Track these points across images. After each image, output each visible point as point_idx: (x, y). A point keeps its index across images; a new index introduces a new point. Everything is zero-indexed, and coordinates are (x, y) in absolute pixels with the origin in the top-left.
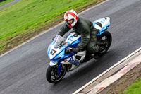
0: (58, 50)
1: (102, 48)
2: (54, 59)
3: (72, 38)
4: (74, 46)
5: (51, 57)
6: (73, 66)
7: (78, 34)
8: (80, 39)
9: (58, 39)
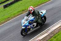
0: (26, 22)
1: (43, 22)
2: (24, 26)
3: (31, 18)
4: (32, 21)
5: (23, 25)
6: (31, 29)
7: (34, 16)
8: (34, 18)
9: (26, 18)
